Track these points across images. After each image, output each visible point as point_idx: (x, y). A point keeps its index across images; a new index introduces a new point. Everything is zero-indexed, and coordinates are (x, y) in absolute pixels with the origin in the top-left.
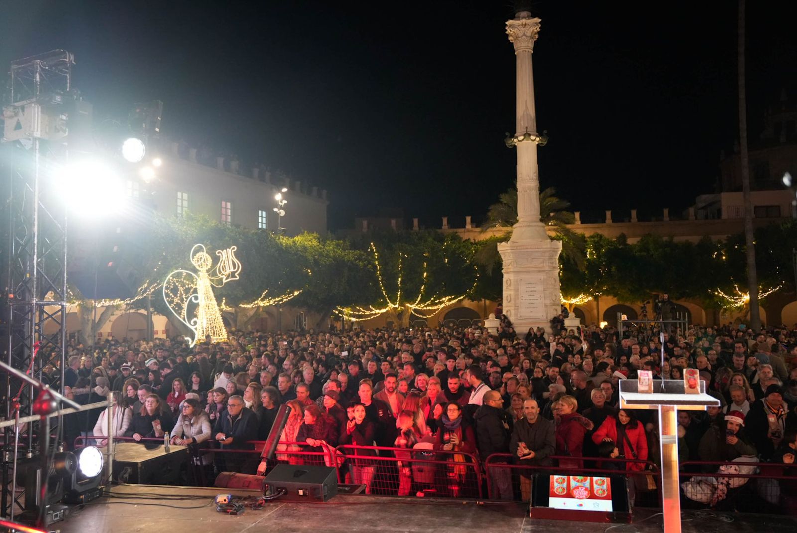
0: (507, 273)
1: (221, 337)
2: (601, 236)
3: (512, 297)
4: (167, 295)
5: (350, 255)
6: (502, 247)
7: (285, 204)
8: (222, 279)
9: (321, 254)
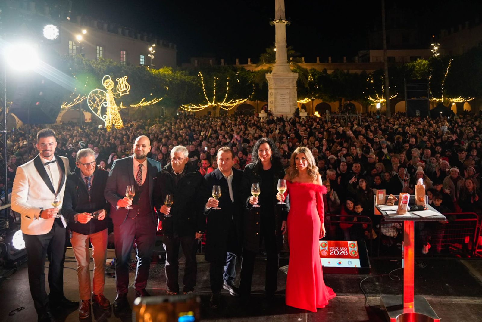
0: (271, 89)
1: (119, 124)
2: (315, 70)
3: (273, 101)
4: (90, 103)
5: (189, 79)
6: (268, 76)
7: (154, 53)
8: (119, 94)
9: (173, 79)
